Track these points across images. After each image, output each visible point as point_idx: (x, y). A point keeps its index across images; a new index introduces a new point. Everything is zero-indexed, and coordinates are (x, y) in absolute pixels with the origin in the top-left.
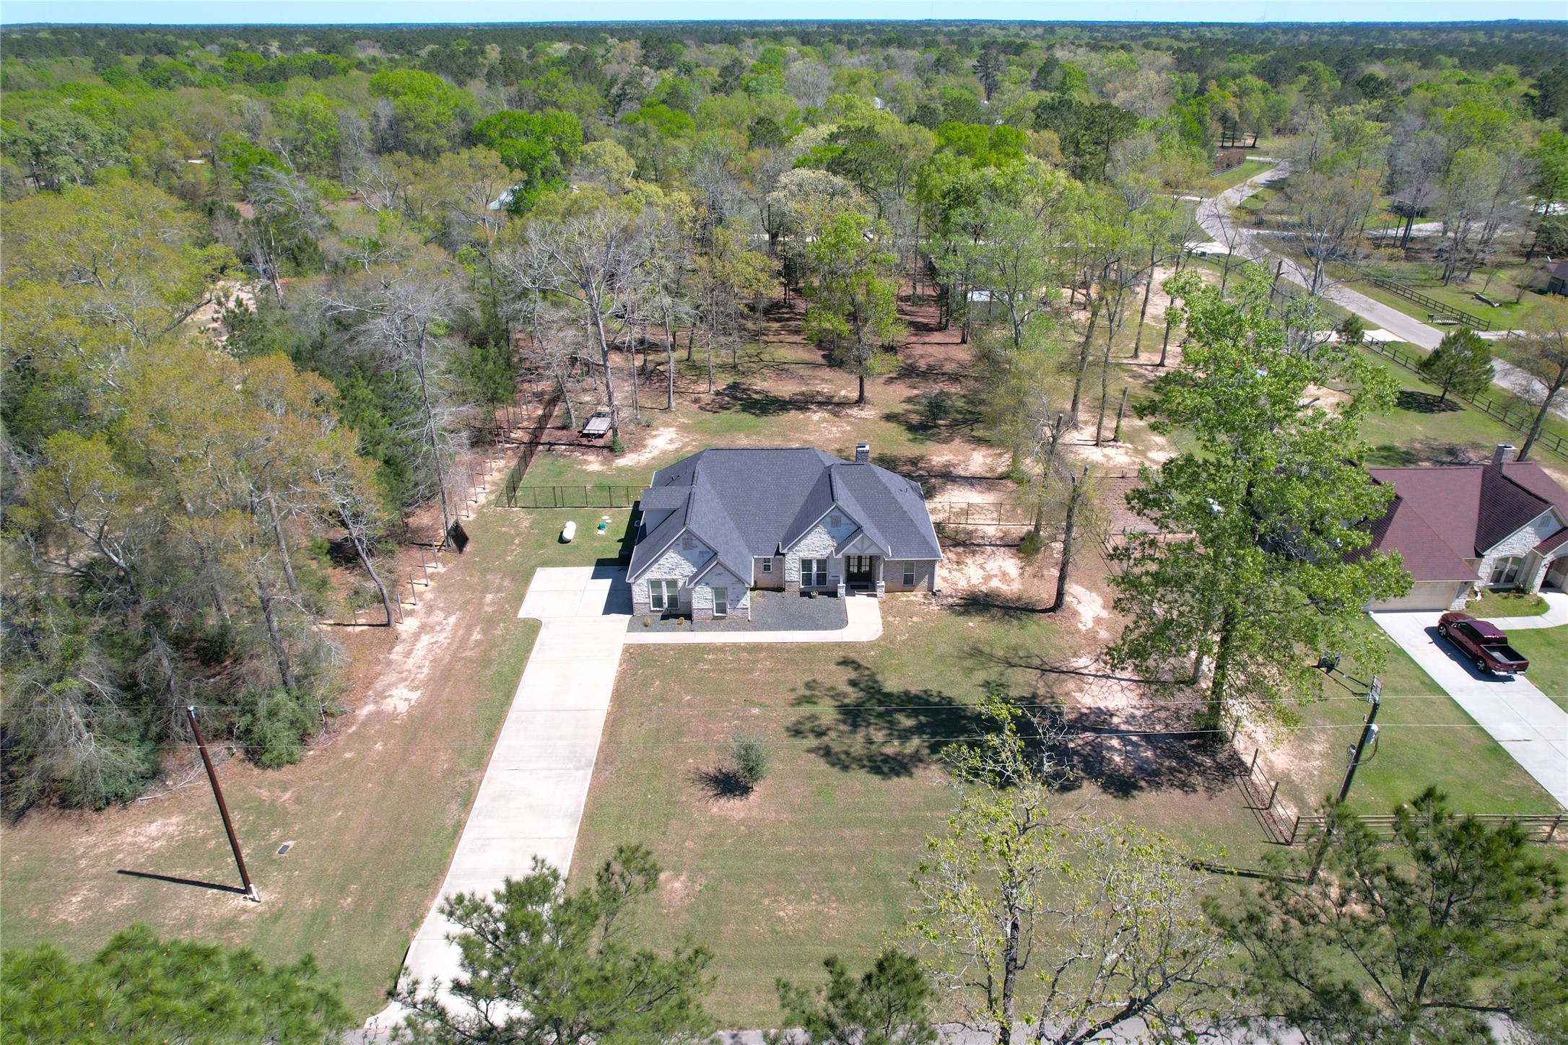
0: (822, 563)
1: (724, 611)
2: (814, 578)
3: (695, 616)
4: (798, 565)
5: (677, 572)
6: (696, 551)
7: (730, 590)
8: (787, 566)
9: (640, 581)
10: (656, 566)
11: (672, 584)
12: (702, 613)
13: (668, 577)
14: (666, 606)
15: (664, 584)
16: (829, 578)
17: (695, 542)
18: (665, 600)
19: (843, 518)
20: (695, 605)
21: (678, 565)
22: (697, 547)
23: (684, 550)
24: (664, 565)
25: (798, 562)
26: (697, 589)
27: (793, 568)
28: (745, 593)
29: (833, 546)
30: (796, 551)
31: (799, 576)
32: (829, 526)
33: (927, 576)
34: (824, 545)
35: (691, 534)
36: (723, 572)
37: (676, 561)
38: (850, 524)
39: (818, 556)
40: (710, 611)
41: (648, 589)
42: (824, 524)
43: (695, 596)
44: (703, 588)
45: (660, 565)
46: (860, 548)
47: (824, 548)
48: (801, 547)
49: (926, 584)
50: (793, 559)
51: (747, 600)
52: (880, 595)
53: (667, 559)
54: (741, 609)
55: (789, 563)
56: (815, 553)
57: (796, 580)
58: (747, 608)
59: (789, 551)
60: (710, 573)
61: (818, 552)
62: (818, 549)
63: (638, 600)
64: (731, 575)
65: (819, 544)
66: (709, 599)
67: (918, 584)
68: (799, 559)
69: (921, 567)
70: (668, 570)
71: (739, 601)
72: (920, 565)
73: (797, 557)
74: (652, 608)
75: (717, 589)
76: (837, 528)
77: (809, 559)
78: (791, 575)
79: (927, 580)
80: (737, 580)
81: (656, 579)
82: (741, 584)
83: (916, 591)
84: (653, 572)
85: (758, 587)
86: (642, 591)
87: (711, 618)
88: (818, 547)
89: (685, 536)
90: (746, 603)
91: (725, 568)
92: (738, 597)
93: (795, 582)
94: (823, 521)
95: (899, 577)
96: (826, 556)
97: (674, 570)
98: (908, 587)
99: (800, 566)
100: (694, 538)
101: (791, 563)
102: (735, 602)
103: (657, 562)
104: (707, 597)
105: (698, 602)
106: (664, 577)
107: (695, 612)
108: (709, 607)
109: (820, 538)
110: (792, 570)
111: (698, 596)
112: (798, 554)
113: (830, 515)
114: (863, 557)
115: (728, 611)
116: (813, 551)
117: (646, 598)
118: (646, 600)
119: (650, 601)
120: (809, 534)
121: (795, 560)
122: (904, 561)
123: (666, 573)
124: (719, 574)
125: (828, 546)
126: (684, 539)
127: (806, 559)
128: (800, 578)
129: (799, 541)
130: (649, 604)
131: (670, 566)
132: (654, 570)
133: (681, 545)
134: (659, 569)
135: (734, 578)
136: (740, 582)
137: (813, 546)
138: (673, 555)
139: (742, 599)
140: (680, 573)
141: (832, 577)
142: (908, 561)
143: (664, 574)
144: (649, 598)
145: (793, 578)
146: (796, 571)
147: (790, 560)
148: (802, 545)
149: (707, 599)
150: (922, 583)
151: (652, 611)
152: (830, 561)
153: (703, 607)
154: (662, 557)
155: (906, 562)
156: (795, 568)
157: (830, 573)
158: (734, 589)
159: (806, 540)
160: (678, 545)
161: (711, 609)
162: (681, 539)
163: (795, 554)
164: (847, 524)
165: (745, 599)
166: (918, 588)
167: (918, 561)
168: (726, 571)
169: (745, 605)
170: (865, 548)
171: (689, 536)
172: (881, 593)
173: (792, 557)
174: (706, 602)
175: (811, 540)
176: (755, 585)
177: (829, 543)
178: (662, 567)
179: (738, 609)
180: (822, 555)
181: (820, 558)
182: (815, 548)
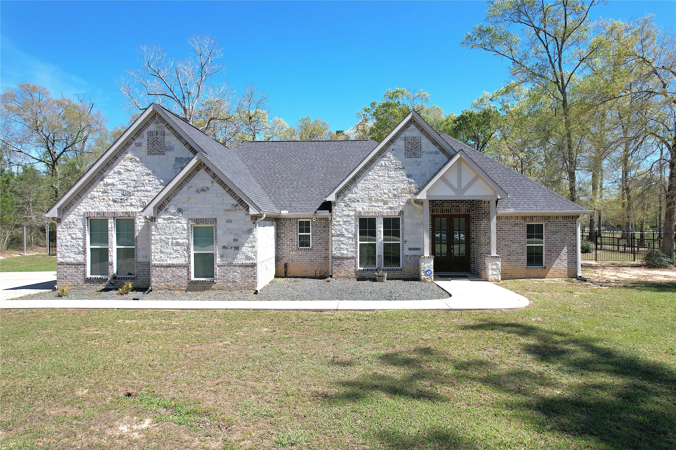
0: (392, 224)
1: (211, 274)
2: (380, 251)
3: (154, 281)
4: (354, 228)
5: (133, 200)
6: (170, 157)
7: (221, 223)
8: (335, 229)
9: (71, 217)
10: (100, 186)
11: (126, 225)
12: (168, 274)
13: (118, 209)
14: (113, 270)
15: (111, 224)
16: (405, 252)
17: (170, 139)
18: (113, 257)
19: (425, 141)
20: (156, 258)
21: (137, 185)
22: (171, 149)
23: (150, 153)
24: (113, 185)
25: (353, 222)
26: (160, 220)
27: (345, 233)
28: (250, 231)
29: (410, 192)
30: (349, 199)
31: (356, 248)
32: (403, 155)
33: (565, 249)
34: (394, 189)
35: (164, 121)
36: (209, 184)
37: (135, 178)
38: (436, 153)
39: (385, 211)
40: (185, 271)
41: (84, 235)
42: (394, 152)
43: (157, 237)
44: (170, 219)
45: (107, 185)
46: (456, 186)
47: (395, 195)
48: (356, 193)
49: (565, 264)
50: (345, 215)
51: (253, 247)
52: (491, 277)
53: (119, 173)
54: (242, 266)
55: (339, 221)
56: (381, 204)
57: (350, 255)
58: (254, 266)
59: (339, 201)
60: (185, 188)
61: (385, 203)
62: (385, 196)
63: (64, 257)
64: (224, 191)
65: (385, 187)
66: (182, 245)
67: (551, 262)
68: (355, 216)
69: (555, 233)
70: (120, 194)
71: (237, 248)
72: (553, 228)
73: (352, 213)
74: (89, 275)
75: (197, 221)
76: (414, 160)
77: (371, 215)
78: (342, 246)
79: (565, 257)
80: (235, 202)
81: (98, 213)
82: (244, 211)
83: (549, 278)
84: (92, 198)
85: (288, 275)
86: (73, 238)
87: (185, 283)
88: (385, 193)
89: (152, 127)
90: (251, 255)
91: (214, 176)
92: (235, 240)
93: (347, 258)
94: (392, 147)
95: (519, 250)
96: (398, 210)
97: (130, 194)
98: (535, 269)
99: (356, 229)
100: (167, 131)
101: (341, 223)
102: (230, 251)
103: (102, 180)
104: (179, 240)
105: (162, 252)
106: (113, 209)
107: (155, 273)
108: (182, 261)
109: (389, 177)
110: (344, 235)
111: (163, 237)
112: (353, 205)
113: (403, 136)
114: (456, 220)
115: (218, 271)
116: (377, 201)
117: (79, 253)
118: (80, 258)
119: (85, 259)
120: (370, 170)
121: (348, 216)
122: (524, 218)
123: (115, 201)
124: (203, 190)
125: (401, 193)
126: (150, 133)
127: (367, 216)
128: (356, 252)
129: (355, 180)
130: (84, 265)
131: (124, 187)
132: (96, 194)
133: (145, 144)
134: (105, 192)
135: (229, 197)
136: (241, 207)
137: (378, 191)
138: (130, 165)
139: (243, 245)
140: (140, 200)
141: (410, 249)
142: (532, 218)
143: (111, 203)
144: (84, 252)
145: (345, 252)
146: (349, 238)
147: (340, 217)
148: (359, 190)
149: (178, 244)
150: (558, 261)
151: (88, 280)
152: (406, 220)
153: (170, 262)
154: (111, 169)
155: (528, 219)
156: (349, 232)
157: (406, 242)
158: (229, 221)
159: (366, 180)
160: (140, 145)
161: (187, 266)
162: (145, 133)
163: (347, 206)
164: (431, 153)
165: (250, 245)
166: (551, 271)
167: (547, 218)
168: (216, 184)
169: (248, 258)
170: (463, 185)
171: (160, 127)
172: (495, 273)
173: (343, 211)
174: (176, 251)
175: (374, 179)
176: (286, 272)
177: (403, 187)
178: (109, 188)
179: (235, 266)
180: (391, 208)
181: (390, 214)
182: (380, 195)
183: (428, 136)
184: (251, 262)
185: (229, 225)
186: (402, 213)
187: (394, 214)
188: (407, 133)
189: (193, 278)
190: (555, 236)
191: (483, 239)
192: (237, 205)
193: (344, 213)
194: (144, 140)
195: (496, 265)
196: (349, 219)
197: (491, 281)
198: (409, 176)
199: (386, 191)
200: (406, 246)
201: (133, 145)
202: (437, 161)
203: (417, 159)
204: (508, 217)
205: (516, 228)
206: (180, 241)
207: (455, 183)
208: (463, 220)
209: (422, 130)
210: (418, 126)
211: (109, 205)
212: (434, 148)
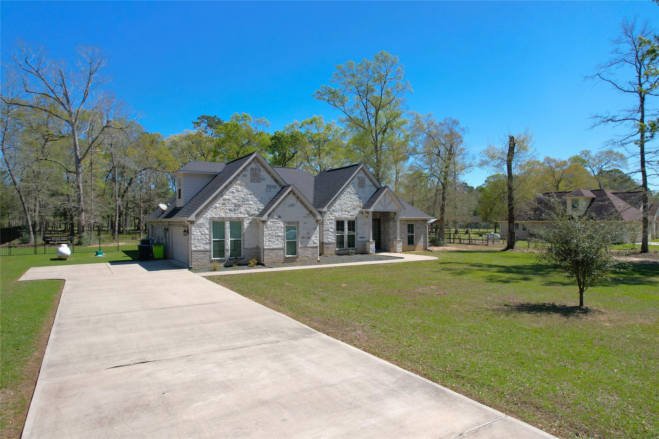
0: (352, 225)
1: (294, 253)
2: (346, 239)
3: (265, 259)
5: (242, 209)
6: (264, 184)
7: (301, 225)
8: (325, 227)
9: (201, 221)
10: (221, 201)
11: (237, 225)
12: (273, 254)
13: (233, 215)
14: (228, 254)
15: (228, 225)
16: (358, 239)
17: (264, 174)
18: (228, 246)
19: (367, 180)
20: (267, 245)
21: (245, 200)
22: (264, 179)
23: (252, 181)
24: (229, 200)
25: (334, 223)
26: (269, 223)
27: (331, 230)
28: (316, 228)
29: (360, 207)
30: (332, 210)
31: (335, 238)
32: (357, 187)
34: (353, 205)
35: (259, 162)
36: (295, 202)
37: (243, 196)
38: (372, 186)
39: (349, 217)
40: (282, 252)
41: (210, 232)
42: (354, 186)
43: (267, 232)
44: (274, 221)
45: (225, 200)
46: (383, 204)
47: (353, 208)
48: (335, 207)
49: (422, 243)
50: (330, 219)
51: (317, 237)
52: (398, 251)
53: (233, 192)
54: (311, 247)
56: (347, 213)
57: (332, 241)
58: (317, 247)
59: (328, 211)
60: (282, 204)
61: (349, 212)
62: (349, 209)
63: (196, 246)
64: (302, 206)
65: (349, 204)
66: (281, 236)
67: (417, 243)
69: (419, 228)
70: (233, 206)
71: (309, 238)
72: (418, 226)
73: (334, 218)
74: (212, 258)
75: (289, 223)
76: (362, 189)
77: (343, 219)
78: (329, 237)
79: (422, 240)
80: (308, 213)
81: (220, 218)
82: (312, 218)
83: (417, 250)
84: (216, 208)
86: (202, 234)
87: (282, 259)
88: (349, 207)
89: (253, 165)
90: (316, 241)
91: (298, 198)
92: (308, 233)
93: (331, 244)
94: (352, 182)
95: (405, 237)
97: (240, 206)
98: (411, 247)
99: (335, 227)
100: (262, 169)
101: (328, 223)
102: (306, 239)
103: (222, 196)
104: (279, 234)
105: (269, 241)
106: (228, 215)
107: (266, 253)
108: (280, 246)
109: (351, 198)
110: (329, 230)
111: (270, 232)
112: (334, 213)
113: (357, 176)
115: (299, 251)
116: (345, 211)
117: (207, 244)
118: (207, 247)
119: (210, 247)
120: (343, 194)
121: (332, 219)
122: (407, 221)
123: (230, 210)
124: (292, 205)
125: (357, 207)
126: (252, 169)
127: (340, 219)
128: (335, 240)
129: (335, 199)
130: (210, 251)
131: (236, 201)
132: (218, 205)
133: (249, 175)
134: (224, 204)
135: (306, 210)
136: (311, 215)
137: (346, 206)
138: (239, 188)
139: (312, 236)
140: (246, 210)
141: (360, 238)
142: (410, 220)
143: (228, 211)
144: (210, 243)
145: (330, 240)
146: (332, 232)
147: (328, 220)
148: (337, 205)
149: (279, 236)
150: (420, 242)
152: (358, 222)
153: (274, 247)
154: (228, 190)
156: (332, 228)
157: (358, 234)
158: (305, 223)
159: (340, 199)
160: (246, 176)
161: (283, 249)
162: (249, 169)
163: (331, 214)
164: (369, 186)
165: (315, 236)
166: (417, 247)
167: (415, 221)
168: (298, 202)
169: (315, 243)
170: (386, 204)
171: (257, 166)
172: (400, 248)
174: (278, 240)
175: (344, 199)
177: (357, 204)
178: (226, 202)
179: (308, 248)
180: (352, 215)
181: (351, 219)
182: (347, 208)
183: (368, 177)
184: (316, 245)
185: (305, 225)
186: (356, 218)
187: (353, 218)
188: (359, 175)
189: (286, 256)
190: (419, 230)
191: (391, 232)
192: (309, 214)
193: (330, 218)
194: (247, 173)
195: (400, 244)
196: (332, 221)
197: (398, 253)
198: (360, 198)
200: (359, 236)
201: (241, 176)
202: (372, 191)
204: (402, 220)
205: (404, 226)
209: (366, 174)
210: (364, 171)
211: (227, 213)
212: (371, 184)
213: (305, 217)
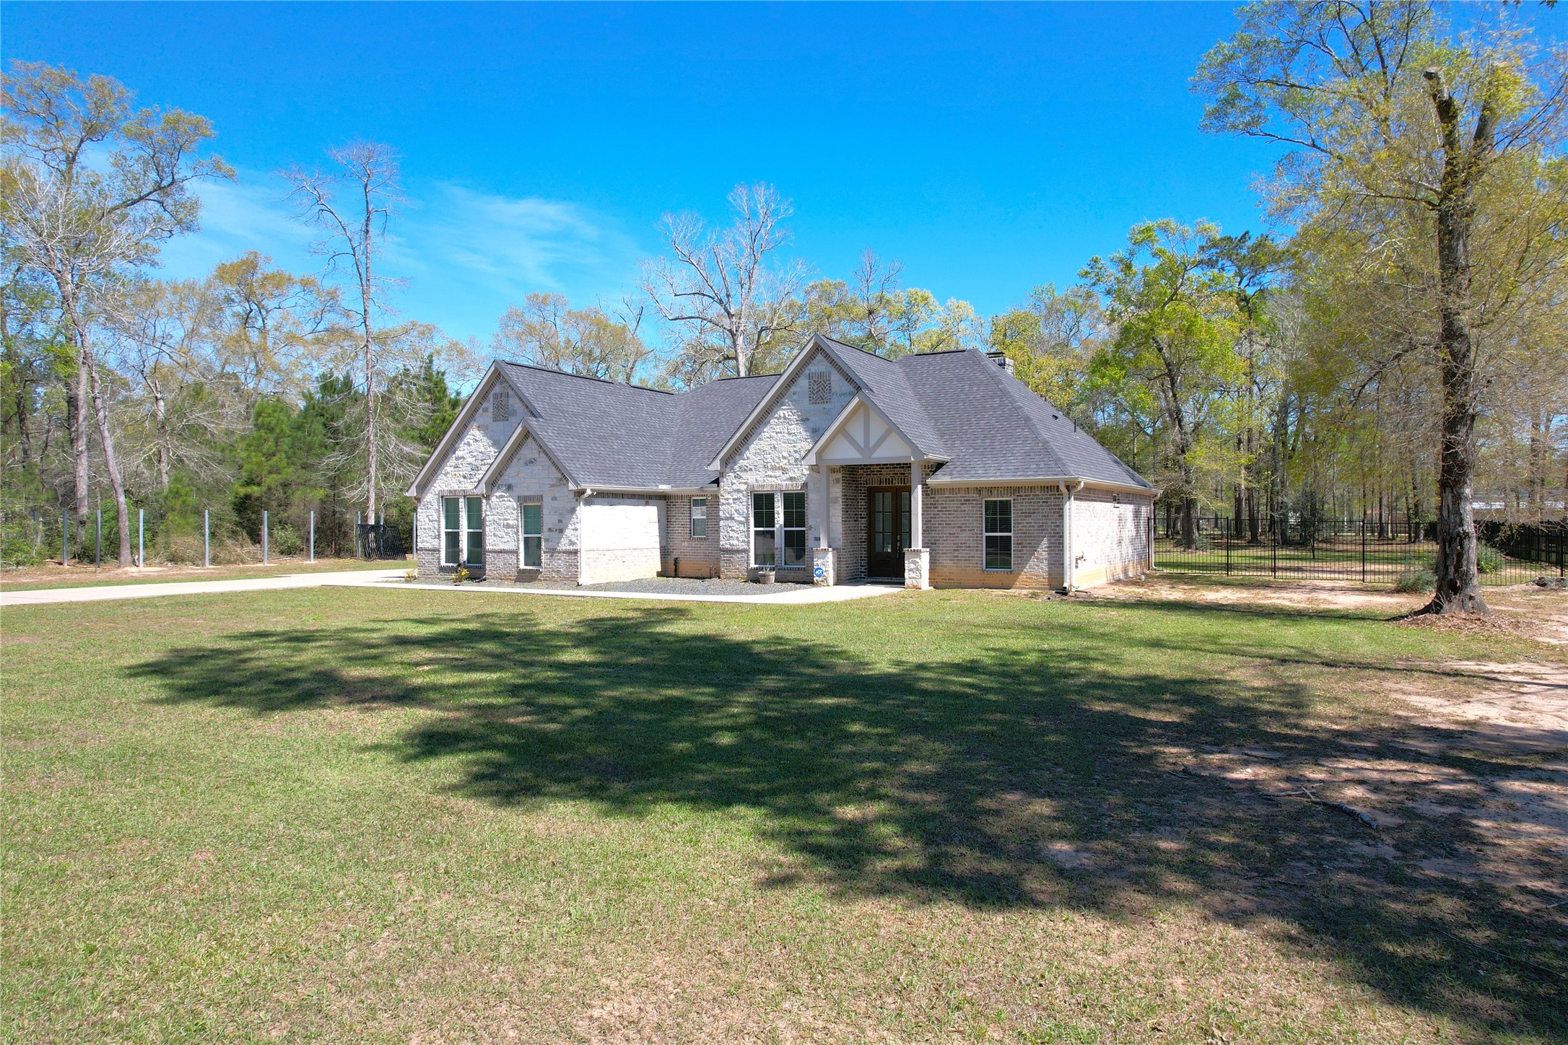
0: (795, 503)
1: (539, 565)
3: (488, 569)
4: (746, 508)
6: (513, 422)
7: (547, 499)
8: (724, 510)
9: (428, 497)
10: (452, 461)
11: (471, 499)
12: (500, 561)
13: (468, 486)
14: (465, 557)
15: (462, 504)
18: (464, 543)
19: (836, 378)
20: (490, 543)
21: (483, 457)
22: (514, 413)
23: (495, 419)
24: (463, 458)
25: (745, 499)
26: (493, 499)
27: (736, 516)
28: (573, 511)
30: (740, 467)
31: (748, 537)
32: (806, 401)
33: (1045, 543)
34: (796, 452)
36: (536, 456)
37: (482, 449)
38: (851, 394)
39: (784, 483)
40: (514, 557)
41: (439, 517)
42: (795, 397)
43: (491, 518)
44: (501, 496)
45: (458, 458)
46: (862, 444)
47: (796, 460)
48: (748, 458)
49: (1045, 566)
50: (735, 491)
51: (576, 530)
52: (909, 581)
53: (469, 444)
54: (565, 552)
55: (727, 499)
56: (778, 473)
57: (743, 546)
58: (576, 552)
59: (728, 470)
60: (514, 459)
61: (784, 471)
62: (786, 461)
63: (423, 542)
64: (548, 464)
65: (785, 448)
66: (513, 527)
67: (1023, 564)
68: (746, 490)
69: (1029, 514)
70: (469, 469)
71: (561, 531)
72: (1026, 507)
73: (743, 487)
74: (443, 563)
75: (526, 498)
76: (821, 406)
77: (767, 489)
78: (732, 534)
79: (1045, 555)
80: (557, 475)
81: (450, 491)
82: (565, 487)
83: (1019, 588)
84: (445, 475)
85: (680, 575)
86: (430, 521)
87: (514, 573)
88: (784, 458)
89: (495, 389)
90: (574, 539)
91: (540, 446)
92: (560, 521)
93: (738, 551)
94: (793, 389)
95: (971, 543)
96: (800, 482)
97: (477, 468)
98: (998, 574)
99: (748, 509)
100: (511, 392)
101: (731, 501)
102: (555, 534)
103: (453, 452)
104: (509, 522)
105: (495, 535)
106: (463, 487)
107: (489, 558)
108: (511, 546)
109: (789, 434)
110: (733, 518)
111: (496, 518)
112: (742, 474)
113: (807, 372)
114: (879, 496)
115: (544, 558)
116: (774, 468)
117: (435, 538)
118: (435, 542)
119: (440, 545)
120: (766, 425)
121: (739, 491)
122: (979, 490)
123: (465, 477)
124: (530, 462)
125: (805, 456)
126: (496, 396)
127: (759, 490)
128: (748, 542)
129: (746, 439)
130: (438, 550)
131: (473, 460)
132: (449, 469)
133: (491, 409)
134: (456, 467)
135: (554, 470)
136: (562, 481)
137: (775, 454)
138: (477, 435)
139: (567, 527)
141: (817, 539)
142: (990, 490)
143: (462, 479)
144: (440, 536)
145: (735, 542)
146: (740, 522)
147: (729, 493)
148: (752, 454)
149: (508, 526)
150: (1033, 561)
151: (442, 569)
152: (812, 497)
153: (502, 547)
154: (462, 440)
155: (984, 493)
156: (739, 514)
157: (811, 528)
158: (554, 499)
159: (760, 439)
160: (487, 410)
161: (516, 552)
162: (491, 397)
163: (738, 477)
164: (844, 394)
165: (573, 527)
166: (1023, 577)
167: (1015, 489)
168: (542, 455)
169: (572, 543)
170: (872, 443)
171: (502, 389)
173: (733, 484)
174: (507, 534)
175: (771, 437)
176: (676, 570)
177: (806, 447)
178: (460, 461)
179: (559, 552)
180: (791, 479)
181: (790, 488)
182: (777, 460)
183: (841, 370)
184: (574, 547)
185: (555, 504)
186: (805, 485)
187: (795, 487)
188: (811, 368)
189: (522, 566)
190: (1030, 520)
192: (559, 479)
193: (735, 487)
194: (489, 404)
196: (740, 495)
198: (814, 431)
199: (785, 454)
200: (811, 535)
201: (481, 411)
203: (827, 406)
204: (954, 490)
205: (967, 508)
206: (511, 522)
207: (860, 439)
208: (888, 495)
209: (832, 362)
210: (827, 356)
211: (460, 482)
213: (553, 486)
